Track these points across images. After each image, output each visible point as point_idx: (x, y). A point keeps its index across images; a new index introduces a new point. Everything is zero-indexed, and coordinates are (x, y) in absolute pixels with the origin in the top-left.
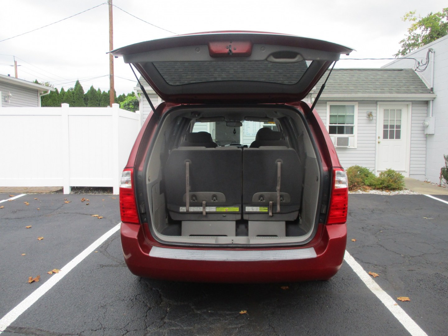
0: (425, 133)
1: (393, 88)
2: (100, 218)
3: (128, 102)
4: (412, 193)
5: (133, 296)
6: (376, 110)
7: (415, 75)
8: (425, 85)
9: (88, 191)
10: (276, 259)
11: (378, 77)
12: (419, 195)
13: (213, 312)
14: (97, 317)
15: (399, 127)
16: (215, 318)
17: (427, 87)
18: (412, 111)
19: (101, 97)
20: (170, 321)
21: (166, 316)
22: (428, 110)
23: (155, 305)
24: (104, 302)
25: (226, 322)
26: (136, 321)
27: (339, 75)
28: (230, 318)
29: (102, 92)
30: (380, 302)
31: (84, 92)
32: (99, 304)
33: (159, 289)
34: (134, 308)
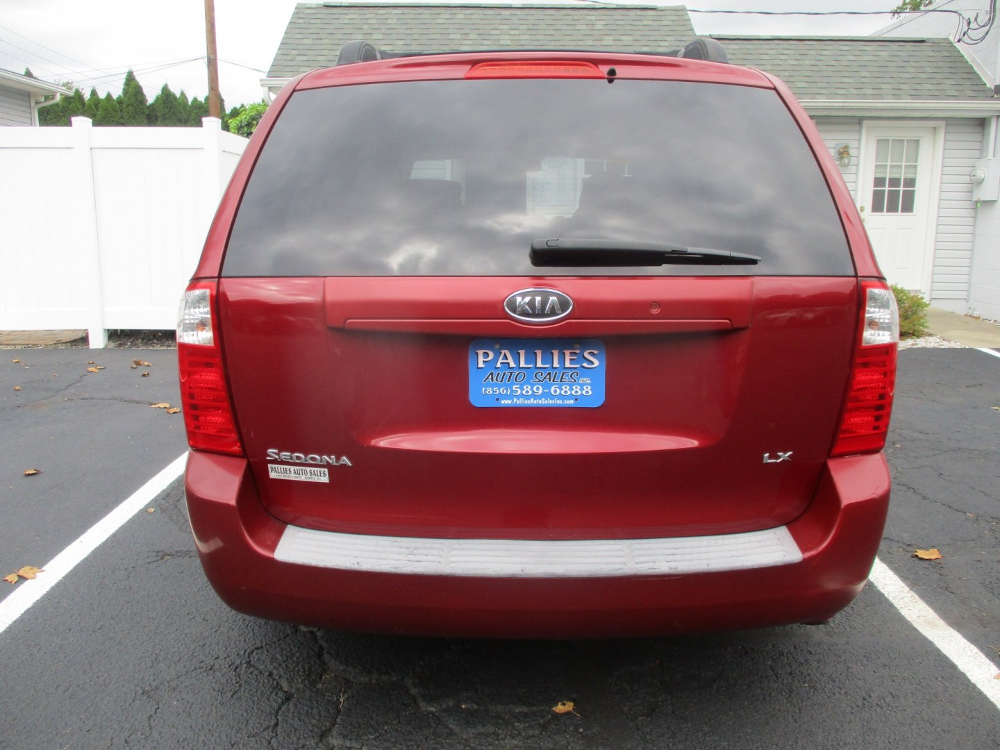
0: (975, 199)
1: (903, 86)
2: (172, 411)
3: (248, 117)
4: (946, 345)
5: (242, 653)
6: (859, 140)
7: (954, 54)
8: (980, 79)
9: (150, 340)
10: (676, 568)
11: (867, 58)
12: (965, 348)
13: (475, 707)
14: (127, 734)
15: (911, 182)
16: (482, 730)
17: (985, 84)
18: (944, 144)
19: (187, 113)
20: (348, 743)
21: (334, 725)
22: (983, 142)
23: (305, 685)
24: (152, 678)
25: (515, 742)
26: (244, 745)
27: (770, 52)
28: (524, 729)
29: (190, 100)
30: (953, 667)
31: (147, 101)
32: (136, 686)
33: (319, 630)
34: (239, 699)
